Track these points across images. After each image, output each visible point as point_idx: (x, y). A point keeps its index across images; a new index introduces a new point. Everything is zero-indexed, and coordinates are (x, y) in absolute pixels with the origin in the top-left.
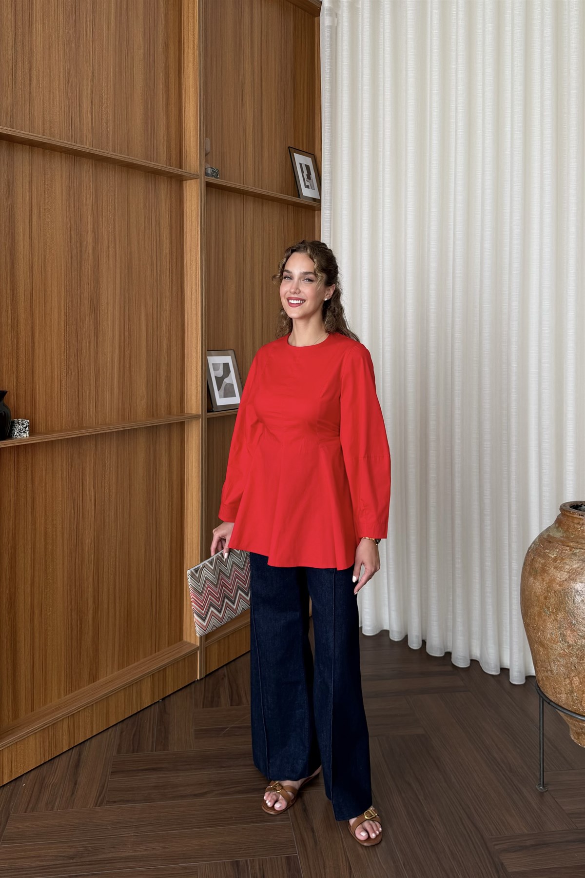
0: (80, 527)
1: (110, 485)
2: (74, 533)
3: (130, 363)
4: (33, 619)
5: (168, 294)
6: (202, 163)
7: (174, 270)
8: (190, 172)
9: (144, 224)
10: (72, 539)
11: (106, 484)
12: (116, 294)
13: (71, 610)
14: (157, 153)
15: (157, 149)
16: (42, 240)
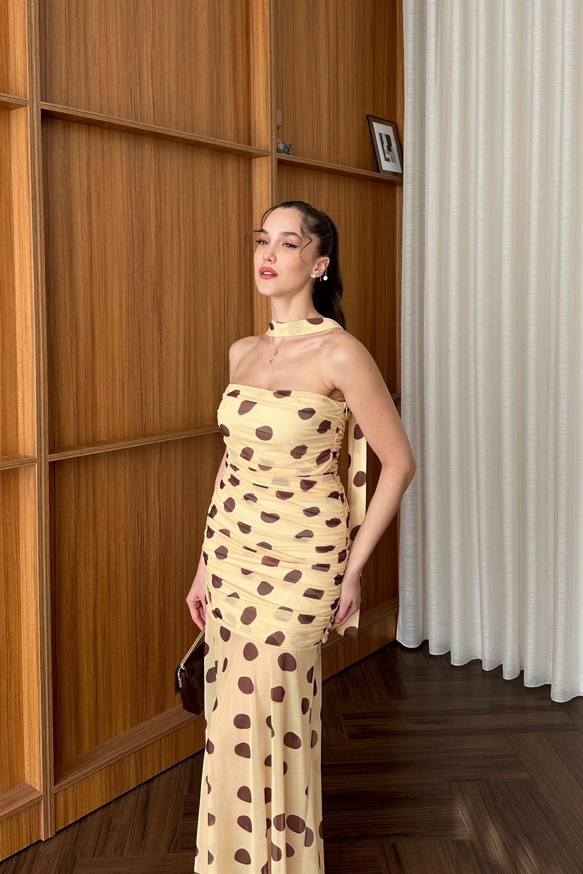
0: (145, 544)
1: (175, 497)
2: (138, 550)
3: (195, 362)
4: (96, 646)
5: (236, 285)
6: (274, 138)
7: (242, 258)
8: (260, 149)
9: (211, 208)
10: (136, 558)
11: (172, 497)
12: (180, 287)
13: (136, 634)
14: (224, 128)
15: (224, 124)
16: (102, 229)
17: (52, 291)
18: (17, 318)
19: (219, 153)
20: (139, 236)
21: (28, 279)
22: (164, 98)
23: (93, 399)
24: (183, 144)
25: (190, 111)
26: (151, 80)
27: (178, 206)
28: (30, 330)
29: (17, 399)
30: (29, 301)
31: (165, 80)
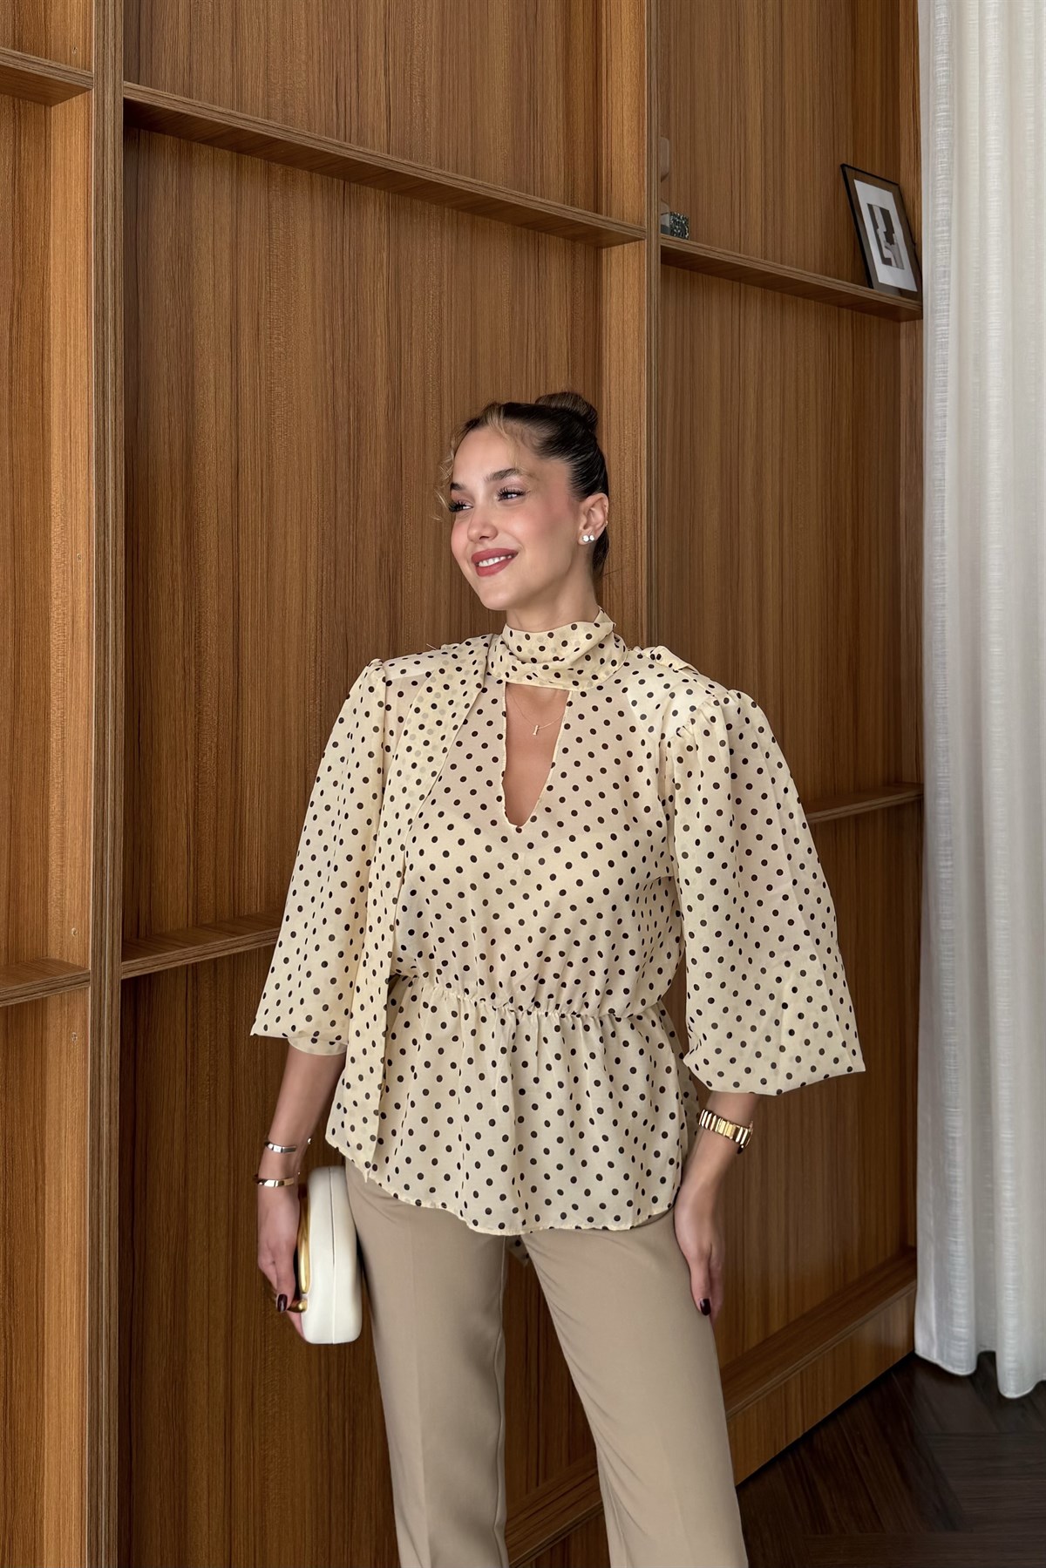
4: (231, 1433)
6: (653, 201)
8: (624, 222)
14: (542, 176)
15: (542, 167)
16: (263, 402)
17: (141, 548)
18: (54, 614)
19: (531, 231)
20: (349, 418)
21: (82, 519)
22: (411, 100)
23: (235, 812)
24: (452, 208)
25: (469, 133)
26: (382, 58)
27: (439, 350)
28: (84, 646)
29: (47, 817)
30: (83, 571)
31: (414, 57)
